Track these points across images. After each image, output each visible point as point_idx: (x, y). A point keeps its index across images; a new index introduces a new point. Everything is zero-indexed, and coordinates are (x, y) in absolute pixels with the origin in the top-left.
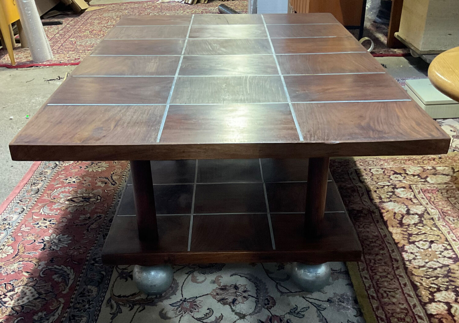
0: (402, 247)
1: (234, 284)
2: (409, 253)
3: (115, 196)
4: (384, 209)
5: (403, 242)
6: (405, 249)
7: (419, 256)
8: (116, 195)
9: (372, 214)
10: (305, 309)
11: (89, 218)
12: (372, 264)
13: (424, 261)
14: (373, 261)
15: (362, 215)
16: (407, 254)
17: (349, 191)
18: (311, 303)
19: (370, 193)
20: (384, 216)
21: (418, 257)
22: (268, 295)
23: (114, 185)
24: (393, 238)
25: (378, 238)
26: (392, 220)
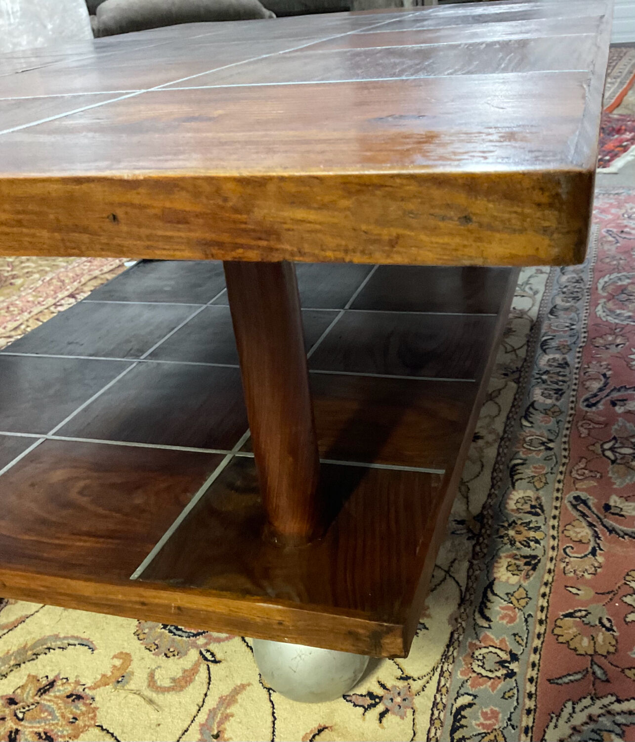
3: (565, 457)
8: (564, 460)
11: (614, 404)
23: (577, 498)
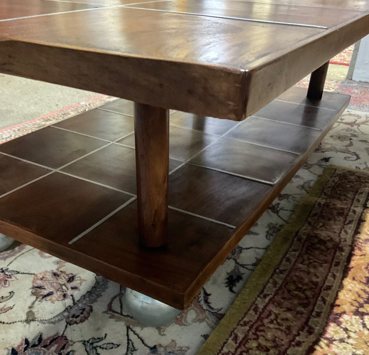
0: (337, 314)
1: (74, 274)
2: (341, 328)
4: (360, 249)
5: (346, 307)
6: (341, 319)
7: (355, 339)
9: (338, 251)
10: (111, 346)
12: (266, 321)
13: (354, 350)
14: (272, 317)
15: (323, 247)
16: (338, 328)
17: (335, 212)
18: (129, 340)
19: (361, 223)
20: (353, 260)
21: (350, 341)
22: (92, 305)
24: (337, 295)
25: (314, 286)
26: (361, 270)
